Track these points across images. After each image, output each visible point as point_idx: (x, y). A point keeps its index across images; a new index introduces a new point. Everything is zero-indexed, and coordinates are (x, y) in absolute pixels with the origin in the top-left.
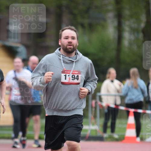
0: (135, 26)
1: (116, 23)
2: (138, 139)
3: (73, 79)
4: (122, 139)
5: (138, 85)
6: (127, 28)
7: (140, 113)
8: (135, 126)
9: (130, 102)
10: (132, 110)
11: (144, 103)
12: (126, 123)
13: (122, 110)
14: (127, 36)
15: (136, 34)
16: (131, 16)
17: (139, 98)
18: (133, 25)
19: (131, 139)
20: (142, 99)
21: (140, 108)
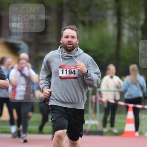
0: (134, 23)
1: (115, 21)
2: (137, 134)
3: (70, 73)
4: (121, 133)
5: (138, 81)
6: (126, 26)
7: (139, 109)
8: (134, 121)
9: (129, 98)
10: (131, 106)
11: (143, 99)
12: (126, 118)
13: (121, 105)
14: (126, 33)
15: (135, 31)
16: (130, 14)
17: (138, 94)
18: (132, 23)
19: (130, 134)
20: (141, 95)
21: (139, 104)
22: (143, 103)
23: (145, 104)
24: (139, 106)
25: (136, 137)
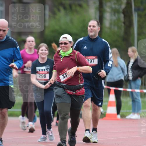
10: (113, 88)
12: (108, 101)
22: (124, 86)
24: (121, 89)
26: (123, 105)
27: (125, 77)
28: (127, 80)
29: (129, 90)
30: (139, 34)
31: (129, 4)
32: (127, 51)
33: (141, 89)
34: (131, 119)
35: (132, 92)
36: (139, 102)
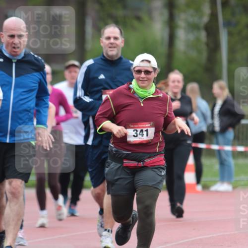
2: (199, 188)
6: (182, 24)
8: (194, 168)
17: (200, 127)
23: (211, 143)
24: (202, 146)
25: (197, 192)
26: (205, 170)
27: (208, 127)
28: (212, 132)
29: (215, 147)
30: (230, 62)
31: (214, 16)
32: (211, 88)
33: (233, 145)
34: (217, 192)
35: (219, 151)
36: (229, 166)
